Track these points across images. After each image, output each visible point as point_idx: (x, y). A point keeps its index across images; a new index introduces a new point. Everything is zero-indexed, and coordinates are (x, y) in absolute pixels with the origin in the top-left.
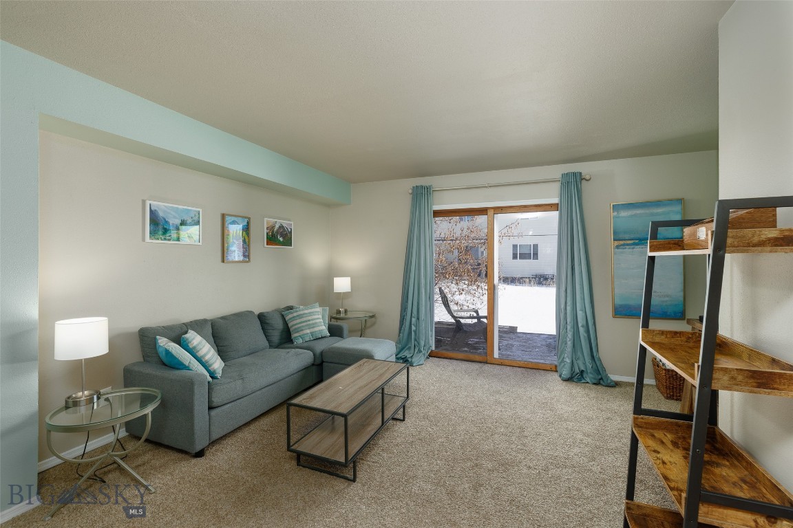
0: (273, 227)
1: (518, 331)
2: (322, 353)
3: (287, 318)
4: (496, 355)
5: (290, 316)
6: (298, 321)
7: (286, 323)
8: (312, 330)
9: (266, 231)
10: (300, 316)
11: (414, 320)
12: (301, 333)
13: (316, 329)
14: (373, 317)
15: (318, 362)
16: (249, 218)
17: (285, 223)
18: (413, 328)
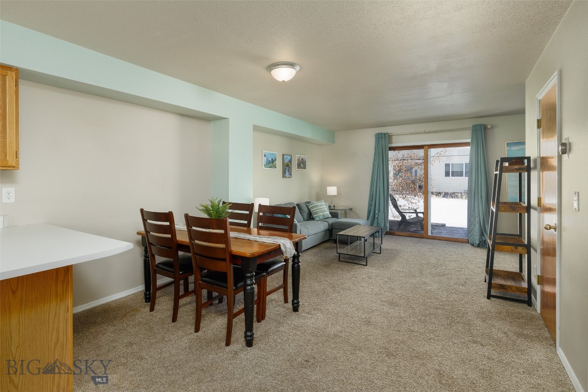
0: (299, 159)
1: (446, 226)
2: (332, 224)
3: (309, 207)
4: (430, 234)
5: (311, 206)
6: (316, 208)
7: (309, 210)
8: (323, 213)
9: (297, 162)
10: (316, 206)
11: (377, 211)
12: (318, 215)
13: (325, 213)
14: (351, 209)
15: (331, 228)
16: (291, 155)
17: (303, 156)
18: (376, 216)
